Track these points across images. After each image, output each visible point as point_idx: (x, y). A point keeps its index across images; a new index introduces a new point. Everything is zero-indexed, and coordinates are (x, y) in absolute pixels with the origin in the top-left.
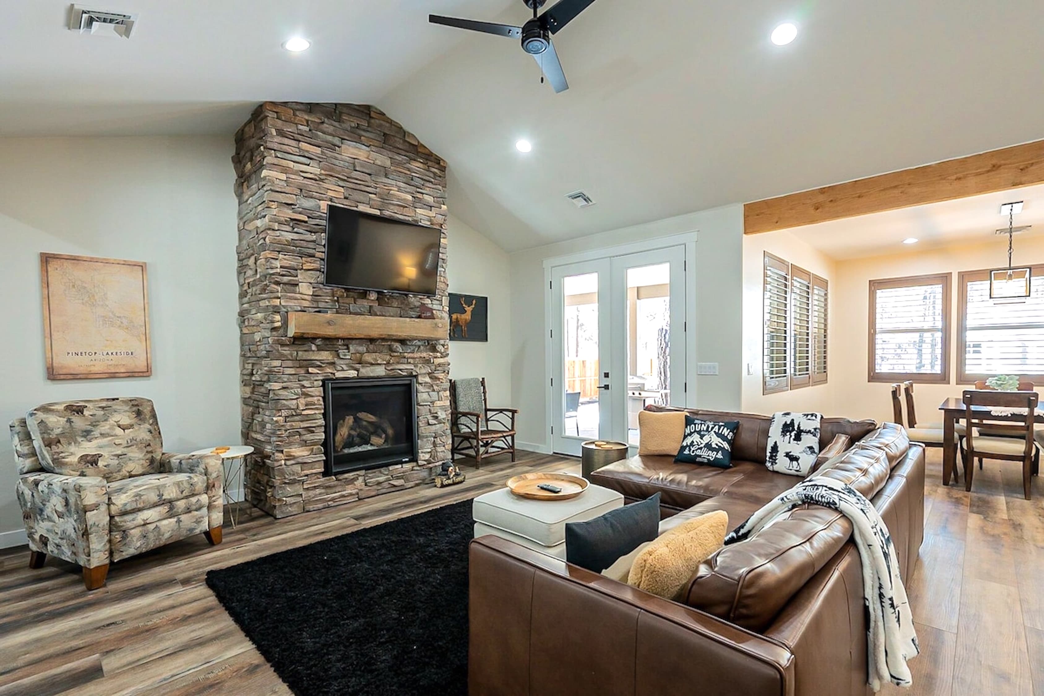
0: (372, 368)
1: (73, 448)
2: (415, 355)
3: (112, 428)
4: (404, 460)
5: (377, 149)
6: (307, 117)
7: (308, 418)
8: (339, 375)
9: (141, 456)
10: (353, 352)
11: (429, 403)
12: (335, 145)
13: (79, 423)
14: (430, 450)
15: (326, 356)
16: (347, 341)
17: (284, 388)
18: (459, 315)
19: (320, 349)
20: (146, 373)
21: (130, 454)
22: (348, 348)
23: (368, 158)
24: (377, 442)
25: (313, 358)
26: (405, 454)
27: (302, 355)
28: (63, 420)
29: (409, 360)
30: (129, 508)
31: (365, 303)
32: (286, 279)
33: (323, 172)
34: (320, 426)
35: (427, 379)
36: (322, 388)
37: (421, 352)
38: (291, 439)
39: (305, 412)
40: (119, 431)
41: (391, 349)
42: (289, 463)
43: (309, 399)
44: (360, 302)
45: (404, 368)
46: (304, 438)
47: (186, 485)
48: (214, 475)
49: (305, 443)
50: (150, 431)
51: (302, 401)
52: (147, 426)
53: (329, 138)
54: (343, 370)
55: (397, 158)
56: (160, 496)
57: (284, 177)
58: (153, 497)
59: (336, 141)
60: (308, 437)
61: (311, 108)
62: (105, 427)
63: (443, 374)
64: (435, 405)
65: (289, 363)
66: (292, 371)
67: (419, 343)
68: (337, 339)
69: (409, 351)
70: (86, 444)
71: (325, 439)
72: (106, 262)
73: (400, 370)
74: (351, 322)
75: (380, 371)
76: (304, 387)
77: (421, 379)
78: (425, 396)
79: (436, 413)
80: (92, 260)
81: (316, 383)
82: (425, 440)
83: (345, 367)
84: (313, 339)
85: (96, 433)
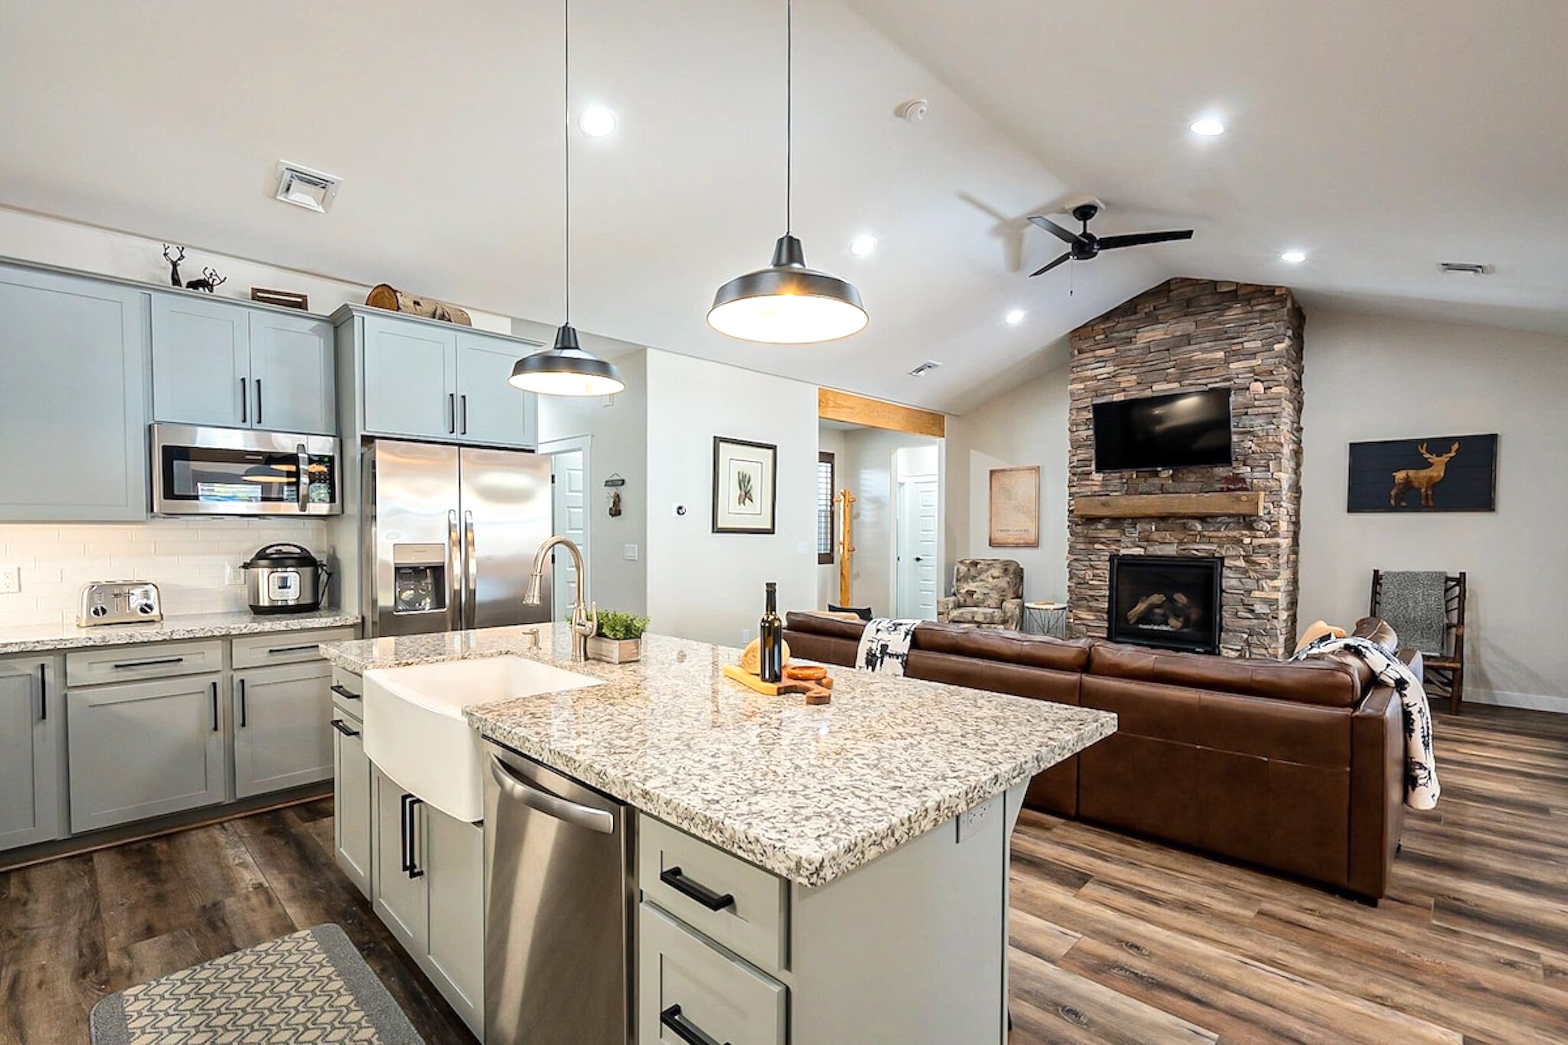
0: (1161, 546)
1: (965, 585)
2: (1220, 534)
3: (988, 577)
4: (1197, 650)
5: (1174, 321)
6: (1102, 327)
7: (1093, 588)
8: (1123, 552)
9: (997, 597)
10: (1141, 530)
11: (1242, 592)
12: (1131, 338)
13: (973, 571)
14: (1239, 648)
15: (1113, 533)
16: (1135, 520)
17: (1075, 560)
18: (1411, 473)
19: (1108, 527)
20: (1035, 545)
21: (991, 595)
22: (1135, 527)
23: (1165, 334)
24: (1174, 624)
25: (1100, 535)
26: (1200, 644)
27: (1092, 533)
28: (966, 569)
29: (1212, 540)
30: (956, 619)
31: (1156, 481)
32: (1079, 470)
33: (1116, 368)
34: (1104, 596)
35: (1241, 563)
36: (1108, 563)
37: (1231, 530)
38: (1080, 603)
39: (1091, 582)
40: (990, 579)
41: (1184, 527)
42: (1076, 622)
43: (1096, 571)
44: (1150, 481)
45: (1200, 549)
46: (1090, 604)
47: (989, 615)
48: (1009, 614)
49: (1090, 609)
50: (1008, 583)
51: (1090, 572)
52: (1008, 579)
53: (1124, 334)
54: (1127, 547)
55: (1202, 318)
56: (973, 617)
57: (1082, 386)
58: (969, 618)
59: (1131, 333)
60: (1094, 604)
61: (1106, 317)
62: (983, 577)
63: (1268, 558)
64: (1252, 595)
65: (1081, 540)
66: (1082, 546)
67: (1228, 520)
68: (1125, 519)
69: (1212, 529)
70: (972, 584)
71: (1109, 607)
72: (1017, 470)
73: (1197, 550)
74: (1125, 503)
75: (1171, 550)
76: (1091, 560)
77: (1227, 562)
78: (1234, 582)
79: (1252, 605)
80: (1011, 470)
81: (1102, 558)
82: (1231, 634)
83: (1129, 545)
84: (1099, 519)
85: (978, 579)
